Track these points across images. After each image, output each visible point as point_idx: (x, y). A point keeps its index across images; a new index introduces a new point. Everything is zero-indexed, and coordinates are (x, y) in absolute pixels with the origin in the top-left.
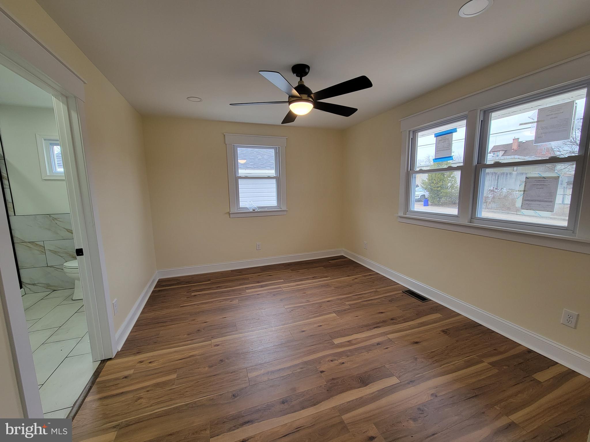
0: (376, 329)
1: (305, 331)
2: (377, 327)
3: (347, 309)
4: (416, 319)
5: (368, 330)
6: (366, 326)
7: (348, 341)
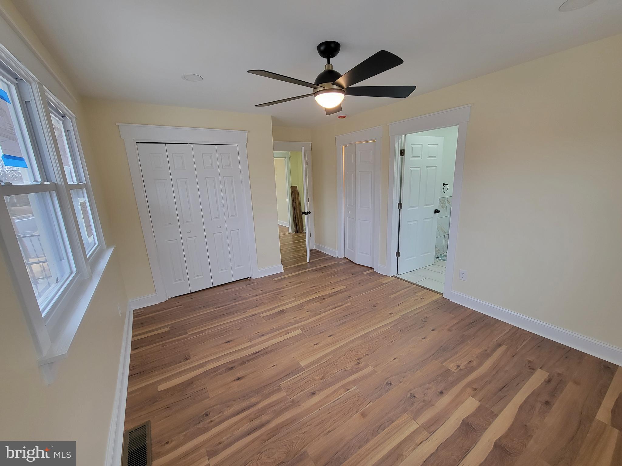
0: (258, 350)
1: (330, 336)
2: (256, 353)
3: (285, 377)
4: (198, 375)
5: (267, 348)
6: (267, 353)
7: (288, 333)
